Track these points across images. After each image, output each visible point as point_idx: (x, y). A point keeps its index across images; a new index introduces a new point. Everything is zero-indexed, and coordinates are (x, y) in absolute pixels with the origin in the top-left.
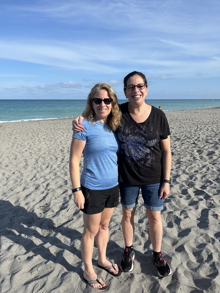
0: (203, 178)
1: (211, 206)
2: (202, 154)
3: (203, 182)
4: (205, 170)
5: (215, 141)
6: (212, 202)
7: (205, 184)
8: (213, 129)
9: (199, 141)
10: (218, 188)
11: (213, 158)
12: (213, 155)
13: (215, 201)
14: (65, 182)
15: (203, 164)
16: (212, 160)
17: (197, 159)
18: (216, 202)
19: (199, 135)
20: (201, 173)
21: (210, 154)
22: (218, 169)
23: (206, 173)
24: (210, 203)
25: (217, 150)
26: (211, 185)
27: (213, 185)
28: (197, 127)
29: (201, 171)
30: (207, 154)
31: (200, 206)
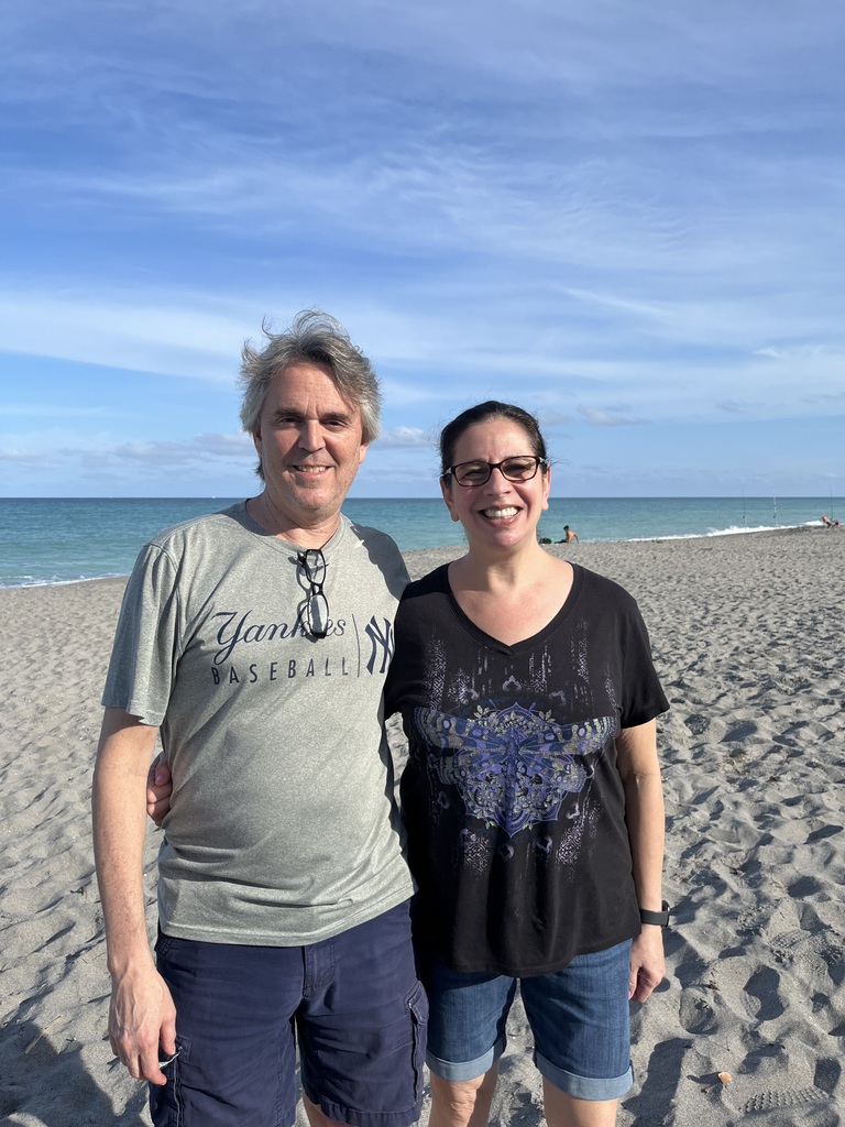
0: (689, 861)
1: (703, 1024)
2: (706, 733)
3: (684, 880)
4: (702, 813)
5: (764, 672)
6: (710, 1001)
7: (693, 892)
8: (766, 617)
9: (702, 672)
10: (743, 918)
11: (744, 753)
12: (747, 742)
13: (724, 993)
15: (699, 785)
16: (739, 766)
17: (679, 756)
18: (725, 998)
19: (708, 644)
20: (685, 830)
21: (740, 732)
22: (758, 812)
23: (703, 830)
24: (700, 1005)
25: (766, 718)
26: (717, 895)
27: (724, 900)
28: (706, 609)
29: (687, 822)
30: (723, 734)
31: (647, 1026)
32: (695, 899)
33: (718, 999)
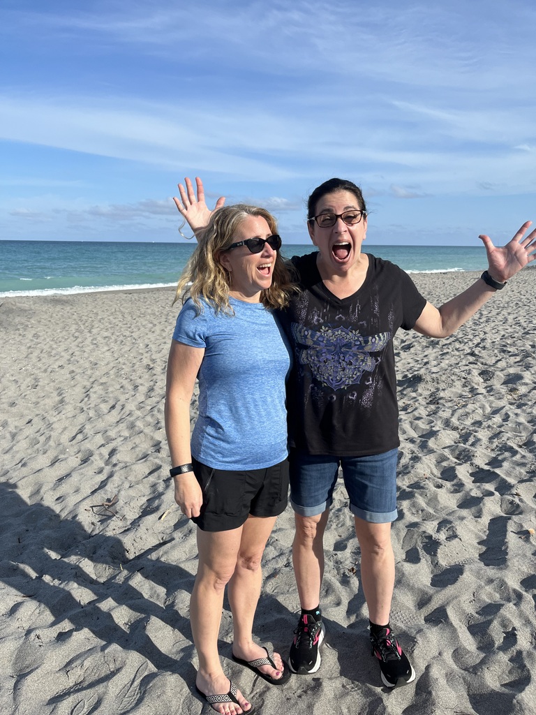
0: (495, 440)
1: (514, 511)
2: (492, 380)
3: (493, 450)
4: (497, 419)
5: (522, 348)
6: (517, 500)
7: (498, 455)
8: (519, 318)
9: (484, 348)
10: (529, 466)
11: (518, 390)
12: (518, 384)
13: (523, 497)
14: (155, 446)
15: (493, 405)
16: (515, 396)
17: (479, 391)
18: (525, 499)
19: (485, 333)
20: (489, 427)
21: (512, 380)
22: (530, 419)
23: (500, 427)
24: (512, 503)
25: (528, 372)
26: (513, 456)
27: (517, 457)
28: (481, 313)
29: (490, 423)
30: (502, 381)
31: (485, 511)
32: (500, 458)
33: (521, 500)
